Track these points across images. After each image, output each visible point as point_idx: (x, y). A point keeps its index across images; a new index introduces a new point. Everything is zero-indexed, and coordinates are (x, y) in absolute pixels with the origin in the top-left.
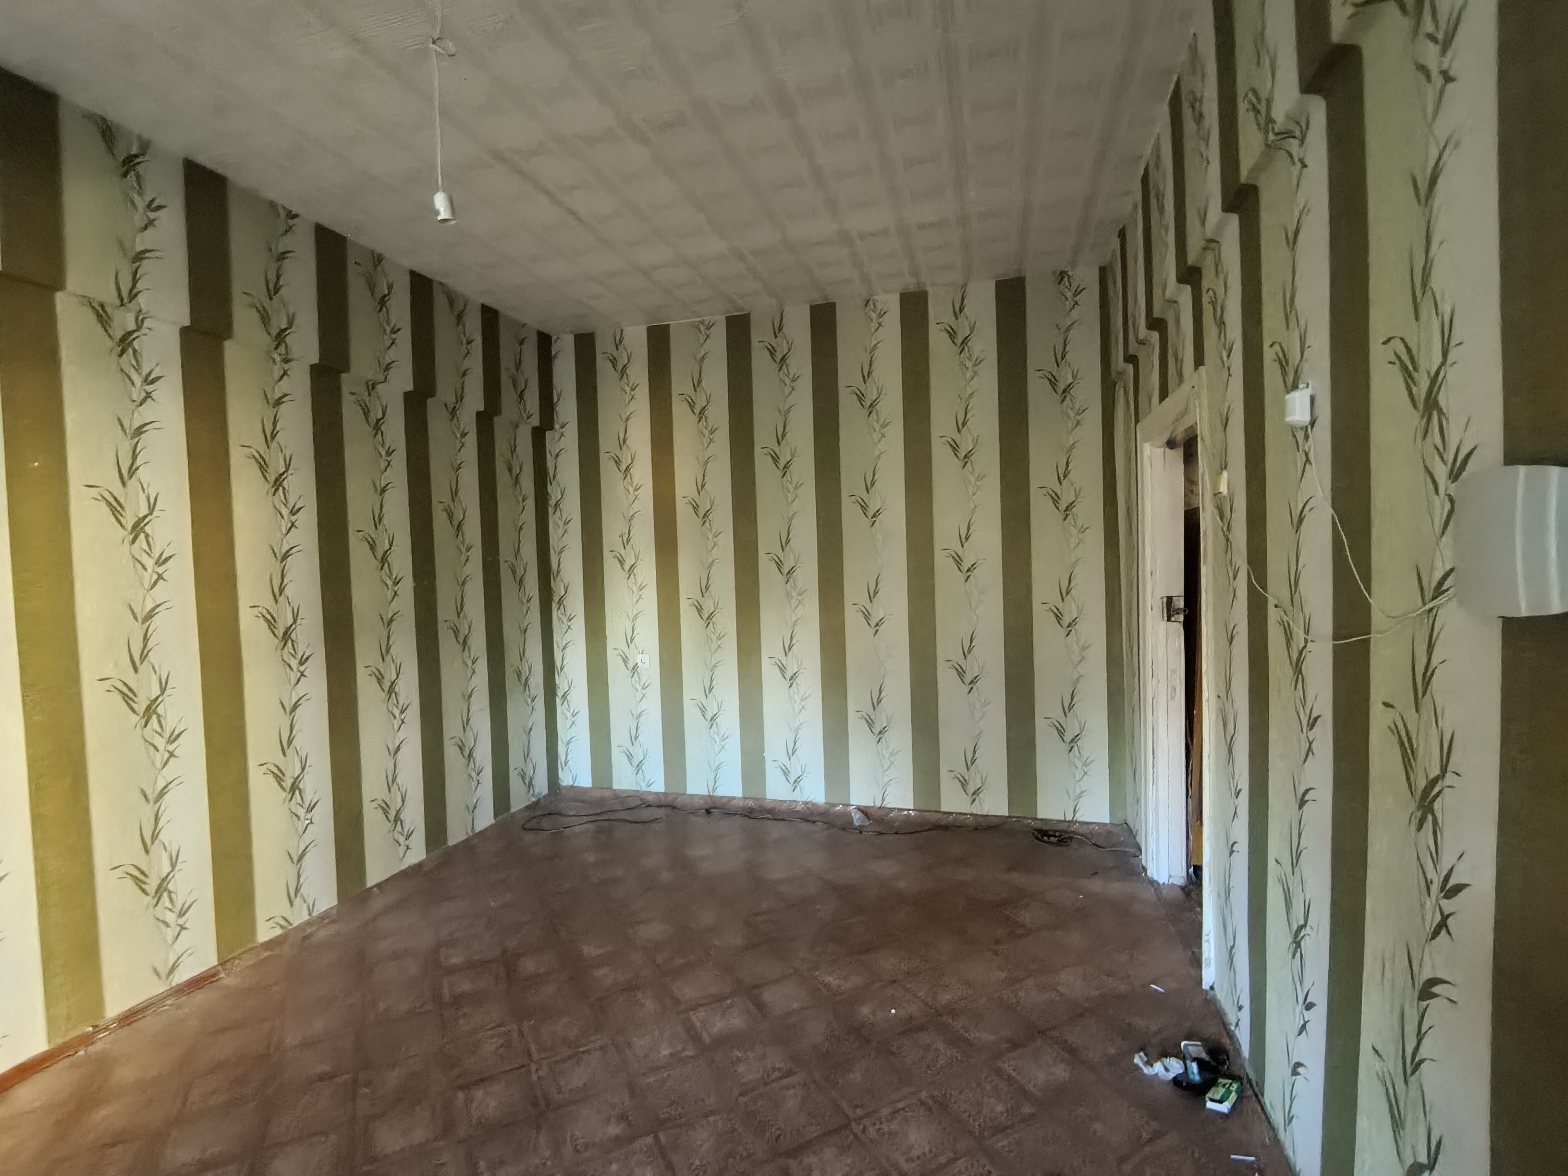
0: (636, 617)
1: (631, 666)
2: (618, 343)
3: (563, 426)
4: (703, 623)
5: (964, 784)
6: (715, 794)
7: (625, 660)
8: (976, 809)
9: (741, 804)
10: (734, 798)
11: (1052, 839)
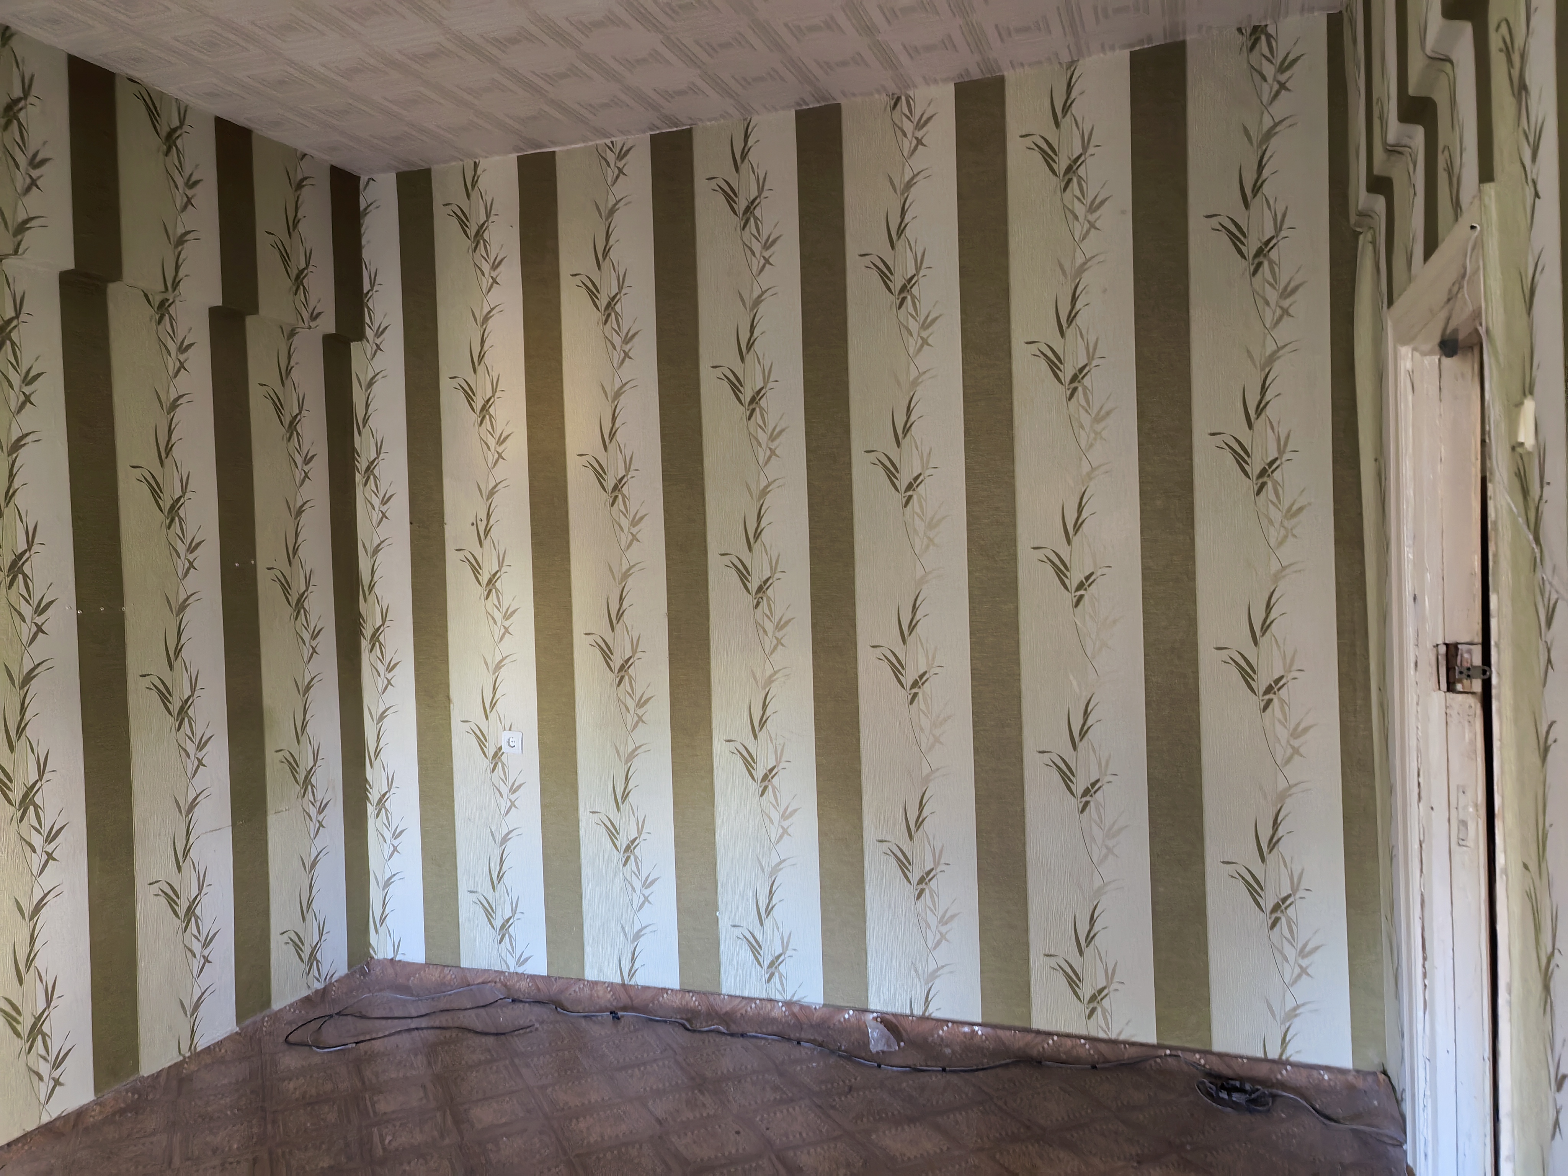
0: (498, 667)
1: (491, 752)
2: (470, 186)
3: (379, 334)
4: (612, 677)
5: (1073, 980)
6: (632, 982)
7: (482, 740)
8: (1096, 1029)
9: (677, 1001)
10: (665, 990)
11: (1236, 1097)
